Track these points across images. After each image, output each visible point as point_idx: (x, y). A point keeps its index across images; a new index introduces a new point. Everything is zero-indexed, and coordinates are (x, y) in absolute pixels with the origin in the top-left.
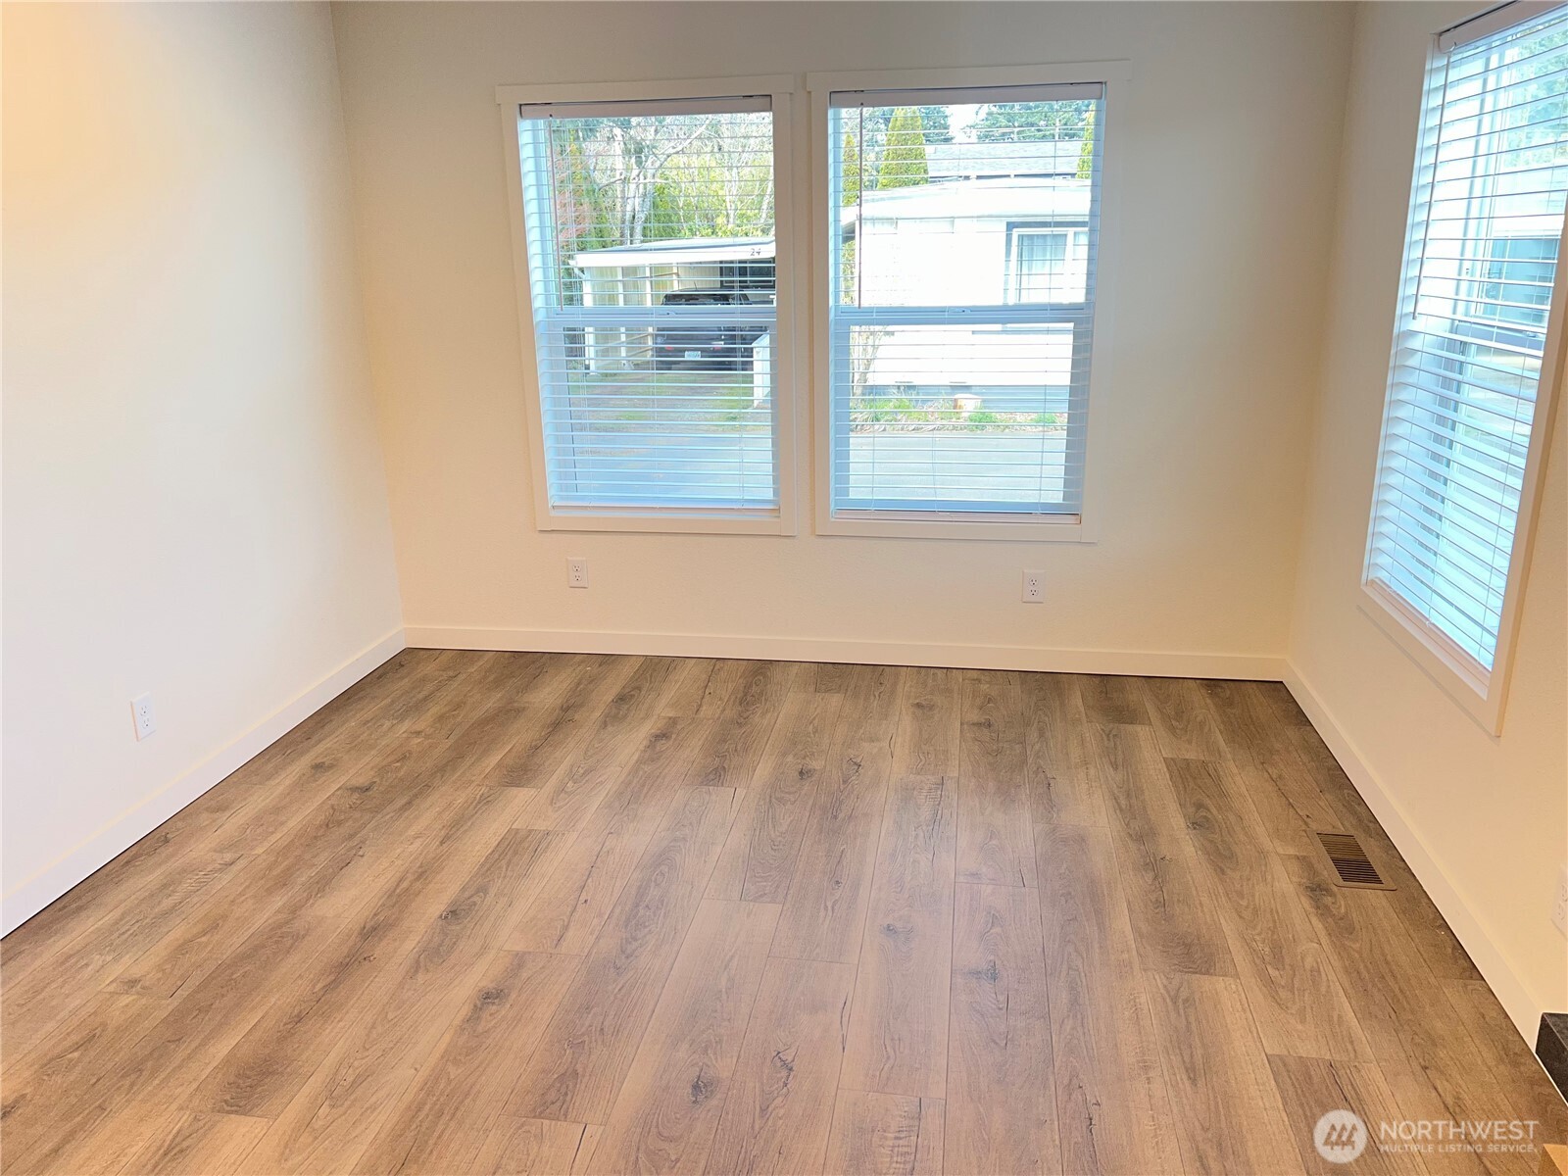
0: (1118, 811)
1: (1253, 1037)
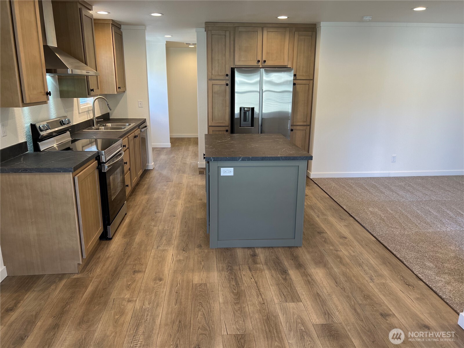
0: (310, 274)
1: (306, 306)
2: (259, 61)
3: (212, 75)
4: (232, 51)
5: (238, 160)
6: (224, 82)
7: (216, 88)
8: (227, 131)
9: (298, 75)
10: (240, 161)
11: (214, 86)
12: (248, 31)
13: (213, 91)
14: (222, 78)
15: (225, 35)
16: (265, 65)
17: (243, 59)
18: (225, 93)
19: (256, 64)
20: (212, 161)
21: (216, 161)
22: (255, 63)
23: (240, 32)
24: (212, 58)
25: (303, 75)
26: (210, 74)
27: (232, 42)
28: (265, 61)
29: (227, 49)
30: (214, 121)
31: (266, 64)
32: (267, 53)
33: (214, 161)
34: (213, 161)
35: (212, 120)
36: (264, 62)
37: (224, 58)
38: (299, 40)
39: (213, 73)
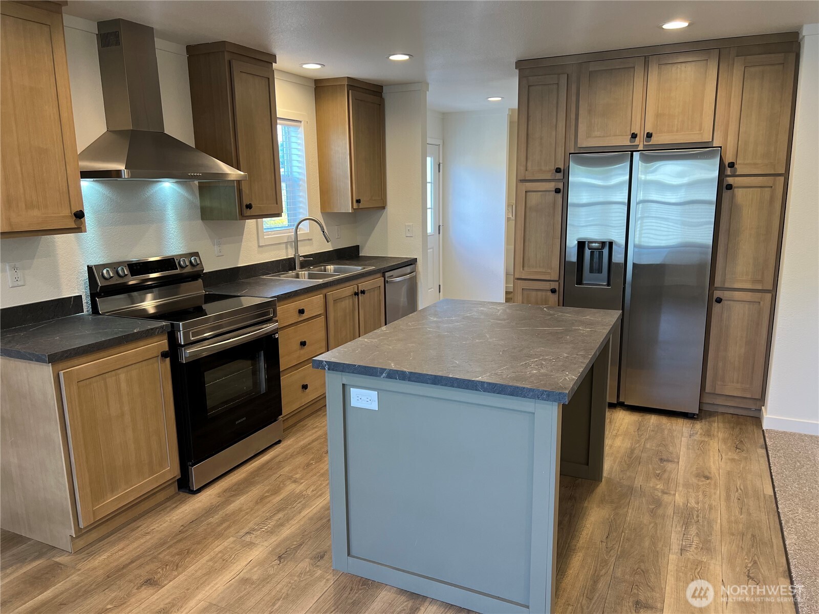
2: (634, 136)
3: (526, 170)
4: (573, 116)
5: (380, 376)
6: (552, 186)
7: (534, 199)
8: (553, 291)
9: (739, 164)
10: (384, 377)
11: (528, 193)
12: (612, 69)
13: (528, 205)
14: (548, 176)
15: (558, 84)
16: (650, 143)
17: (597, 133)
18: (554, 209)
19: (629, 142)
20: (325, 369)
21: (333, 370)
22: (626, 141)
23: (591, 73)
24: (527, 135)
25: (755, 164)
26: (522, 168)
27: (574, 98)
28: (649, 136)
29: (562, 115)
30: (526, 269)
31: (655, 140)
32: (658, 116)
33: (329, 369)
34: (327, 369)
35: (523, 267)
36: (647, 137)
37: (554, 133)
38: (746, 76)
39: (529, 168)
